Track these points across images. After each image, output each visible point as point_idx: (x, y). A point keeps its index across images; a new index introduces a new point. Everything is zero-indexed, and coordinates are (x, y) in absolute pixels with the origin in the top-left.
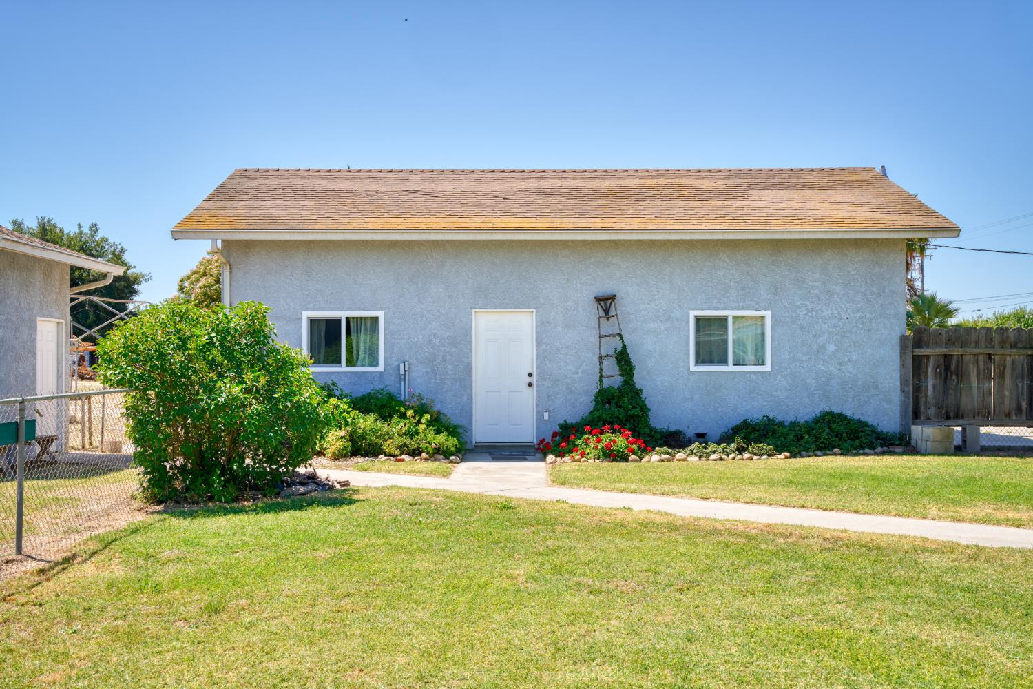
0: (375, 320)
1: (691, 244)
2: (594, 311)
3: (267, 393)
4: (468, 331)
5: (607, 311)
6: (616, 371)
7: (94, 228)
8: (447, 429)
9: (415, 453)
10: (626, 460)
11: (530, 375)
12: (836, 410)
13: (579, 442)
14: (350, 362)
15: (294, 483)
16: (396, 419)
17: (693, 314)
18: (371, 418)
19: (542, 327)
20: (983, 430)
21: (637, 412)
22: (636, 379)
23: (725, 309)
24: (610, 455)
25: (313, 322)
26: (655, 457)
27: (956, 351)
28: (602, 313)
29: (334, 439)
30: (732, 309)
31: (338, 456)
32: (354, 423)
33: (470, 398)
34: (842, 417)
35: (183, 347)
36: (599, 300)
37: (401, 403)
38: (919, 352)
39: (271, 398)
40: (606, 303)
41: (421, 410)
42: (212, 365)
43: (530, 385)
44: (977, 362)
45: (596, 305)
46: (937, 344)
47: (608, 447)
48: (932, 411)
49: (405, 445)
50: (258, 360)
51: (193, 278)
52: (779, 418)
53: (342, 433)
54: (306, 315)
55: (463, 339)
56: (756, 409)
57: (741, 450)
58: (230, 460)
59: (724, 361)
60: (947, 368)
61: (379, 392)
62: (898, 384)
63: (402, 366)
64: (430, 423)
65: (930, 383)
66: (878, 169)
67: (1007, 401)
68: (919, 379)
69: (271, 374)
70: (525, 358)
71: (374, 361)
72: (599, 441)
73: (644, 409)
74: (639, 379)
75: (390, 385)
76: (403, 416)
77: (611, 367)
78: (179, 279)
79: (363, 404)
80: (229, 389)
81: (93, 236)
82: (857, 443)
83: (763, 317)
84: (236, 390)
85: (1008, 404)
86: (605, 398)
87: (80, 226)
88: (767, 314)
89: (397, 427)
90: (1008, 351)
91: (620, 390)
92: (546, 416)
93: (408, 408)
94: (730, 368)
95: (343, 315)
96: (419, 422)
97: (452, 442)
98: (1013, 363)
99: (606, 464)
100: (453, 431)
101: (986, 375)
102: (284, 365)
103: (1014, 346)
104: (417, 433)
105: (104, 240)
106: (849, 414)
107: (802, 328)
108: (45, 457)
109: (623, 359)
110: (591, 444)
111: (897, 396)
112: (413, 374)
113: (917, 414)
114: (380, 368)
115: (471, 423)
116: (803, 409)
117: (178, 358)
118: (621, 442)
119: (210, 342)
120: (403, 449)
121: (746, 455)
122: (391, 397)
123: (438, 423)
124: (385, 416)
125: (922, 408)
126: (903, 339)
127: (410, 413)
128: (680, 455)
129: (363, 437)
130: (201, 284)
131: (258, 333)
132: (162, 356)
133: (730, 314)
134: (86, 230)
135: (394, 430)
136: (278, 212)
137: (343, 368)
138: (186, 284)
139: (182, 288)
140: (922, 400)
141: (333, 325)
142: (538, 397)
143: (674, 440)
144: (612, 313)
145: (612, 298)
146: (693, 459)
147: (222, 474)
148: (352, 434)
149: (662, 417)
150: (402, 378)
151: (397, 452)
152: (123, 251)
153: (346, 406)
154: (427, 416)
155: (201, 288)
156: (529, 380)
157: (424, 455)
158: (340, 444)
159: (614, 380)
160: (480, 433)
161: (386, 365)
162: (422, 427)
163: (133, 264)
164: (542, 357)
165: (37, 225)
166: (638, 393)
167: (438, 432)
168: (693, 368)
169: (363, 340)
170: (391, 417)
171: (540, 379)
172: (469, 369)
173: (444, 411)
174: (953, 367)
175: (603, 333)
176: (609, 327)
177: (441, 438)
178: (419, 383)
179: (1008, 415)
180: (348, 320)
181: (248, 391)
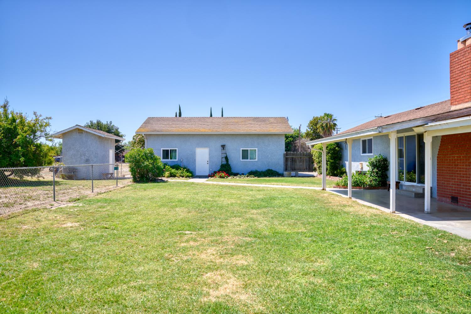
0: (176, 150)
1: (241, 135)
2: (221, 148)
3: (153, 164)
4: (195, 152)
5: (223, 148)
6: (225, 160)
7: (111, 122)
8: (189, 172)
9: (183, 177)
10: (224, 178)
11: (208, 161)
12: (270, 169)
13: (216, 175)
14: (171, 159)
15: (158, 180)
16: (179, 170)
17: (241, 149)
18: (174, 170)
19: (210, 151)
20: (299, 173)
21: (229, 169)
22: (229, 162)
23: (248, 148)
24: (221, 177)
25: (163, 151)
26: (230, 178)
27: (294, 157)
28: (222, 149)
29: (167, 174)
30: (249, 148)
31: (168, 177)
32: (171, 171)
33: (195, 166)
34: (271, 170)
35: (139, 156)
36: (222, 146)
37: (181, 167)
38: (287, 157)
39: (153, 165)
40: (223, 147)
41: (184, 168)
42: (144, 159)
43: (208, 163)
44: (298, 159)
45: (221, 147)
46: (291, 155)
47: (220, 175)
48: (289, 169)
49: (181, 175)
50: (152, 158)
51: (137, 136)
52: (259, 170)
53: (168, 173)
54: (162, 149)
55: (194, 154)
56: (254, 168)
57: (247, 176)
58: (147, 176)
59: (248, 159)
60: (293, 160)
61: (176, 165)
62: (283, 163)
63: (181, 160)
64: (186, 171)
65: (289, 163)
66: (286, 118)
67: (304, 167)
68: (287, 162)
69: (153, 160)
70: (207, 157)
71: (175, 159)
72: (219, 174)
73: (230, 168)
74: (230, 162)
75: (179, 164)
76: (181, 169)
77: (224, 160)
78: (133, 136)
79: (173, 167)
80: (146, 163)
81: (110, 125)
82: (272, 175)
83: (256, 150)
84: (148, 163)
85: (305, 167)
86: (222, 166)
87: (107, 122)
88: (257, 149)
89: (179, 171)
90: (304, 157)
91: (225, 164)
92: (211, 170)
93: (181, 168)
94: (249, 160)
95: (169, 149)
96: (184, 171)
97: (190, 175)
98: (305, 159)
99: (220, 179)
100: (191, 172)
101: (300, 162)
102: (156, 159)
103: (306, 156)
104: (183, 173)
105: (113, 126)
106: (273, 169)
107: (264, 152)
108: (112, 177)
109: (226, 158)
110: (217, 175)
111: (283, 166)
112: (184, 161)
113: (286, 170)
114: (177, 160)
115: (195, 171)
116: (264, 168)
117: (138, 158)
118: (223, 175)
119: (143, 155)
120: (181, 176)
121: (249, 177)
122: (179, 165)
123: (188, 171)
124: (177, 169)
125: (288, 168)
126: (284, 154)
127: (182, 169)
128: (235, 177)
129: (173, 173)
130: (138, 138)
131: (152, 154)
132: (136, 157)
133: (249, 149)
134: (109, 123)
135: (179, 172)
136: (157, 128)
137: (169, 160)
138: (135, 137)
139: (134, 139)
140: (288, 167)
141: (168, 151)
142: (209, 166)
143: (236, 175)
144: (225, 149)
145: (224, 146)
146: (238, 178)
147: (145, 178)
148: (170, 173)
149: (234, 170)
150: (181, 162)
151: (179, 176)
152: (118, 128)
153: (169, 167)
154: (185, 170)
155: (138, 139)
156: (207, 162)
157: (184, 177)
158: (168, 175)
159: (225, 162)
160: (197, 173)
161: (178, 159)
162: (184, 172)
163: (121, 132)
164: (210, 158)
165: (96, 122)
166: (229, 165)
167: (187, 172)
168: (241, 160)
169: (173, 154)
170: (178, 170)
171: (210, 162)
172: (195, 160)
173: (190, 169)
174: (294, 160)
175: (222, 152)
176: (224, 152)
177: (188, 174)
178: (185, 163)
179: (305, 170)
180: (170, 150)
181: (150, 163)
